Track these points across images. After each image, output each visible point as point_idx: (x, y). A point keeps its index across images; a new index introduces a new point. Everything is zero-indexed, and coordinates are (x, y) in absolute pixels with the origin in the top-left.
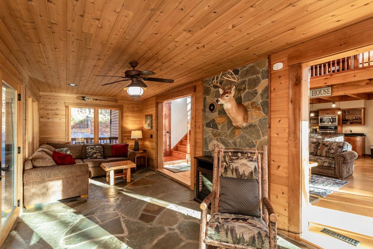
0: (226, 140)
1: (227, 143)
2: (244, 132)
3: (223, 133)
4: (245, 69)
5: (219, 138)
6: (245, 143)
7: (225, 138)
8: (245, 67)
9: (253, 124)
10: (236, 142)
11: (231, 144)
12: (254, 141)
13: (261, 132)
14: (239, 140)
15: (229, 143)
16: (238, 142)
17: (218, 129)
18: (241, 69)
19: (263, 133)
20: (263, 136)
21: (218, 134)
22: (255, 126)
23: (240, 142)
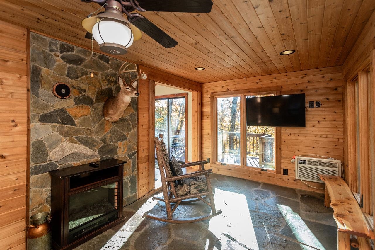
0: (90, 138)
1: (92, 141)
2: (116, 126)
3: (84, 130)
4: (116, 62)
5: (76, 138)
6: (117, 137)
7: (88, 136)
8: (116, 60)
9: (125, 119)
10: (105, 139)
11: (98, 141)
12: (125, 134)
13: (131, 125)
14: (109, 135)
15: (95, 141)
16: (108, 137)
17: (75, 125)
18: (112, 60)
19: (133, 126)
20: (134, 129)
21: (74, 132)
22: (126, 120)
23: (111, 137)
